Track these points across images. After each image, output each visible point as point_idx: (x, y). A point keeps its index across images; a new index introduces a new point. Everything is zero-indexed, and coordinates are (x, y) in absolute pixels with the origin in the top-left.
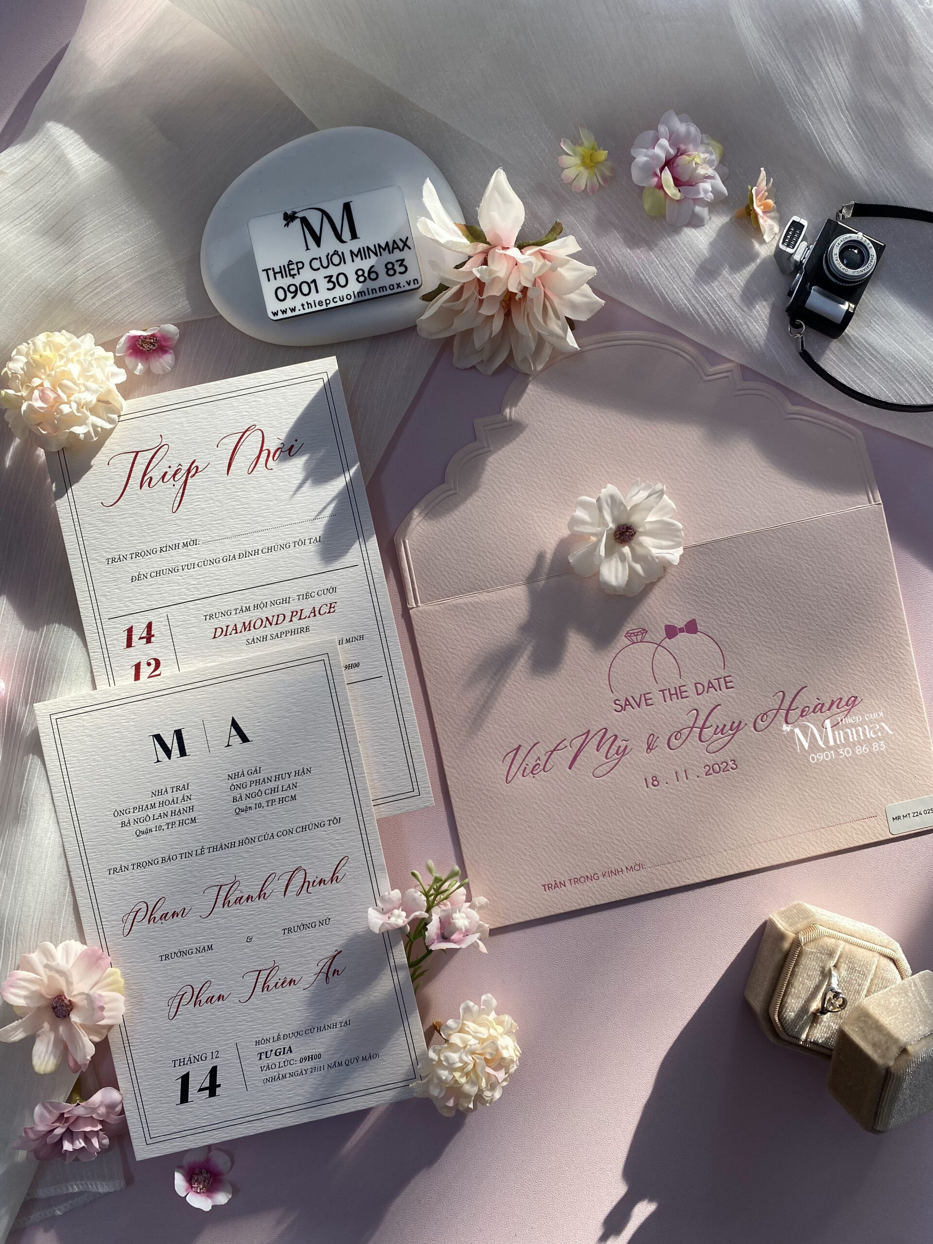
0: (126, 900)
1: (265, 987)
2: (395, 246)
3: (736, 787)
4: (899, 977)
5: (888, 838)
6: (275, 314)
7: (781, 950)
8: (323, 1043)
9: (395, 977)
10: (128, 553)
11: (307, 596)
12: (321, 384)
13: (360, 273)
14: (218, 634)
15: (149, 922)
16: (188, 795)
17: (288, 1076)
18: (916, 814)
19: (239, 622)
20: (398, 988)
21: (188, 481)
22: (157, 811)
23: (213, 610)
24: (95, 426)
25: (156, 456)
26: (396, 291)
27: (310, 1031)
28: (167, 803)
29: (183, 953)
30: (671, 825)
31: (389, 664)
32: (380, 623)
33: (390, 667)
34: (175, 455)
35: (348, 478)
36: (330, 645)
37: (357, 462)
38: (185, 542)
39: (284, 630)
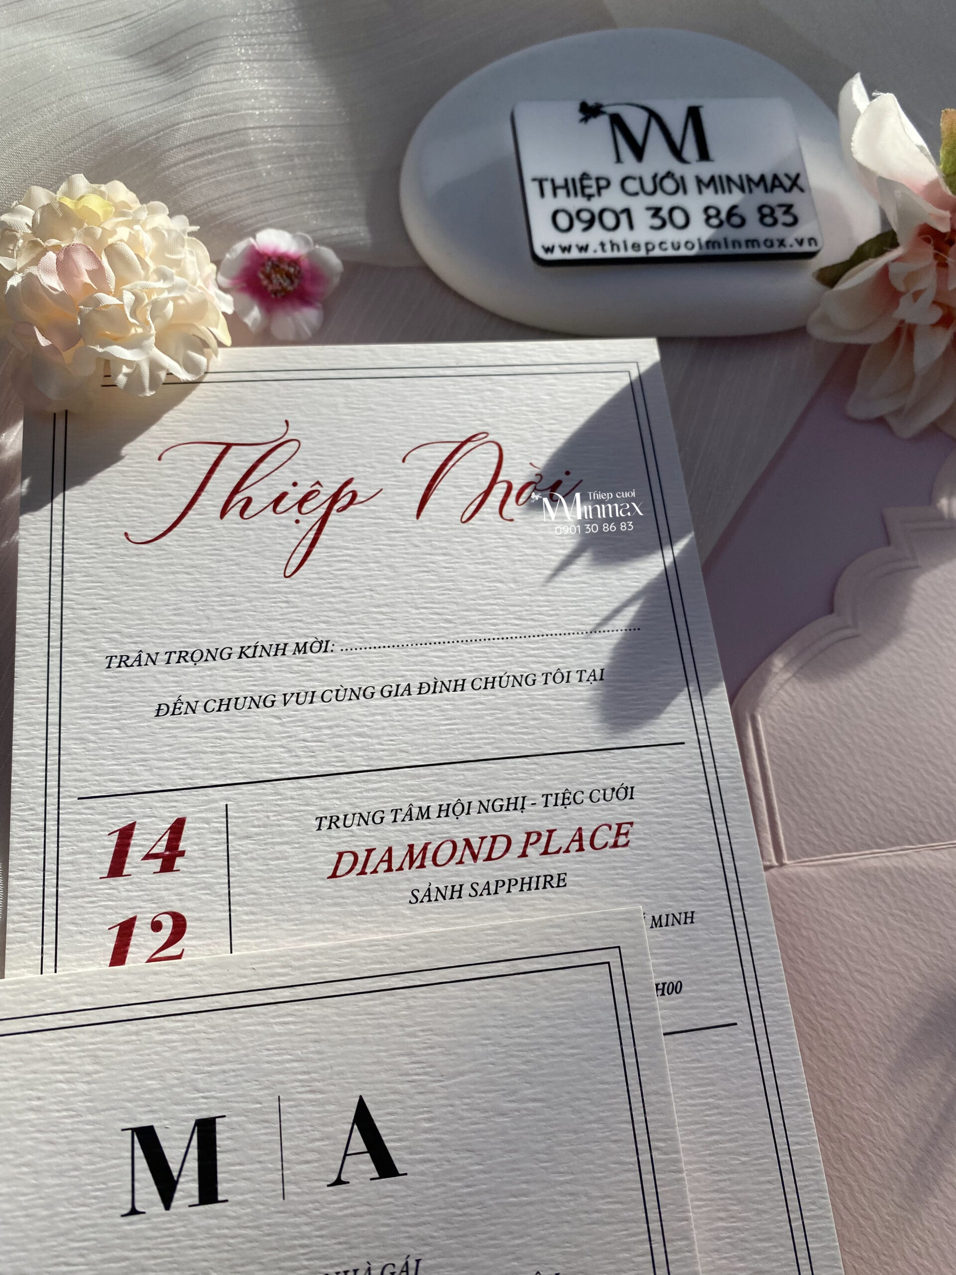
6: (549, 250)
10: (162, 650)
11: (566, 799)
12: (626, 381)
13: (712, 212)
14: (344, 867)
19: (400, 843)
21: (331, 518)
23: (339, 807)
25: (268, 459)
26: (776, 249)
31: (753, 993)
32: (733, 886)
33: (755, 1002)
34: (310, 462)
35: (669, 560)
36: (628, 925)
37: (688, 532)
38: (302, 642)
39: (505, 875)
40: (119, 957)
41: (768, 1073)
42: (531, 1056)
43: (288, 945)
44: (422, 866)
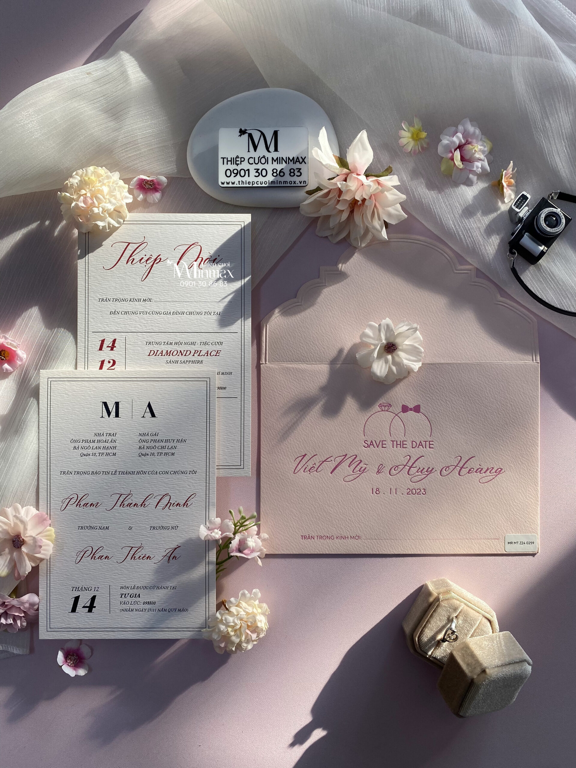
0: (67, 491)
1: (133, 557)
2: (298, 160)
3: (423, 504)
4: (491, 631)
5: (503, 553)
6: (223, 183)
7: (428, 601)
8: (158, 596)
9: (207, 568)
10: (112, 298)
11: (205, 344)
12: (238, 228)
13: (275, 171)
14: (151, 354)
15: (77, 506)
16: (115, 439)
17: (134, 610)
18: (521, 543)
19: (165, 350)
20: (207, 574)
21: (154, 265)
22: (95, 445)
23: (151, 340)
24: (109, 224)
25: (139, 248)
26: (292, 185)
27: (152, 587)
28: (102, 441)
29: (91, 528)
30: (382, 518)
31: (243, 392)
32: (243, 367)
33: (243, 394)
34: (150, 249)
35: (243, 283)
36: (212, 373)
37: (250, 275)
38: (145, 298)
39: (189, 360)
40: (101, 368)
41: (243, 409)
42: (186, 398)
43: (138, 369)
44: (169, 355)
